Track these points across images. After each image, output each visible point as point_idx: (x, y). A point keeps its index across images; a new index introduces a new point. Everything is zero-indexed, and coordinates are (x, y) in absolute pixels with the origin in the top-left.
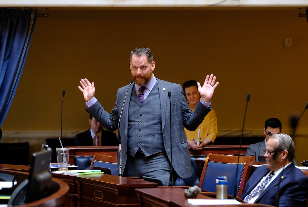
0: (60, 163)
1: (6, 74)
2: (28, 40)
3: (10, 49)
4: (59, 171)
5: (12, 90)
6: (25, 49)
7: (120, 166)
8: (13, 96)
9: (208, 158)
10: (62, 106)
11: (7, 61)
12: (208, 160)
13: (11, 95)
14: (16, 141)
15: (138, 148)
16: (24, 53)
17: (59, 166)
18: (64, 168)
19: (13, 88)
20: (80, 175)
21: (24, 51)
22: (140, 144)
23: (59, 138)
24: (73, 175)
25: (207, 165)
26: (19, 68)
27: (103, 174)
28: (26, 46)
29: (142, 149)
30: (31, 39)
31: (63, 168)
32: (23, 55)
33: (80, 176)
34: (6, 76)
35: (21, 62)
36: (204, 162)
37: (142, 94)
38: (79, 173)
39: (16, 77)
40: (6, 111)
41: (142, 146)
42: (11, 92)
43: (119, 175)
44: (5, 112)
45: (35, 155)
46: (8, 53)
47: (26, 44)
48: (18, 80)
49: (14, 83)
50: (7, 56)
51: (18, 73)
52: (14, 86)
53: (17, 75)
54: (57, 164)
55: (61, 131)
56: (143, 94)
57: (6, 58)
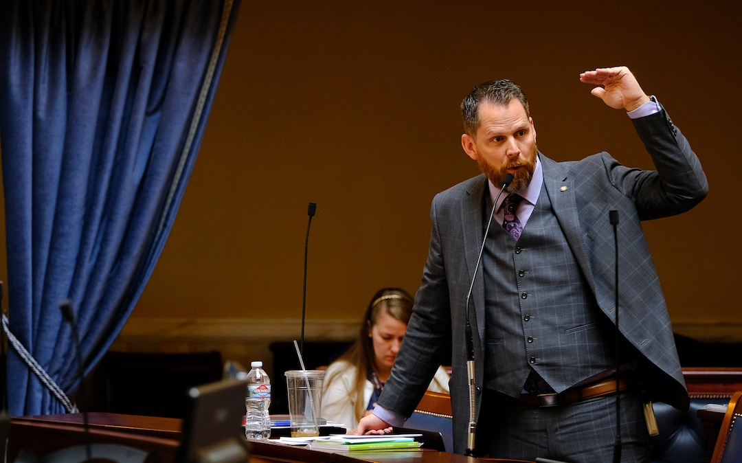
0: (295, 414)
1: (153, 154)
2: (216, 55)
3: (164, 81)
4: (295, 437)
5: (169, 201)
6: (208, 80)
7: (470, 427)
8: (172, 218)
9: (732, 405)
10: (306, 248)
11: (158, 115)
12: (735, 412)
13: (165, 214)
14: (184, 349)
15: (529, 371)
16: (204, 92)
17: (293, 424)
18: (307, 428)
19: (171, 195)
20: (351, 451)
21: (206, 86)
22: (534, 360)
23: (295, 342)
24: (331, 452)
25: (730, 427)
26: (191, 138)
27: (419, 450)
28: (210, 74)
29: (541, 373)
30: (226, 51)
31: (305, 431)
32: (202, 99)
33: (352, 455)
34: (151, 161)
35: (197, 118)
36: (721, 416)
37: (514, 221)
38: (348, 446)
39: (182, 163)
40: (153, 261)
41: (541, 365)
42: (167, 207)
43: (468, 452)
44: (150, 263)
45: (195, 392)
46: (159, 93)
47: (212, 68)
48: (187, 172)
49: (176, 181)
50: (155, 103)
51: (187, 150)
52: (174, 188)
53: (184, 157)
54: (289, 418)
55: (301, 321)
56: (516, 220)
57: (152, 108)
